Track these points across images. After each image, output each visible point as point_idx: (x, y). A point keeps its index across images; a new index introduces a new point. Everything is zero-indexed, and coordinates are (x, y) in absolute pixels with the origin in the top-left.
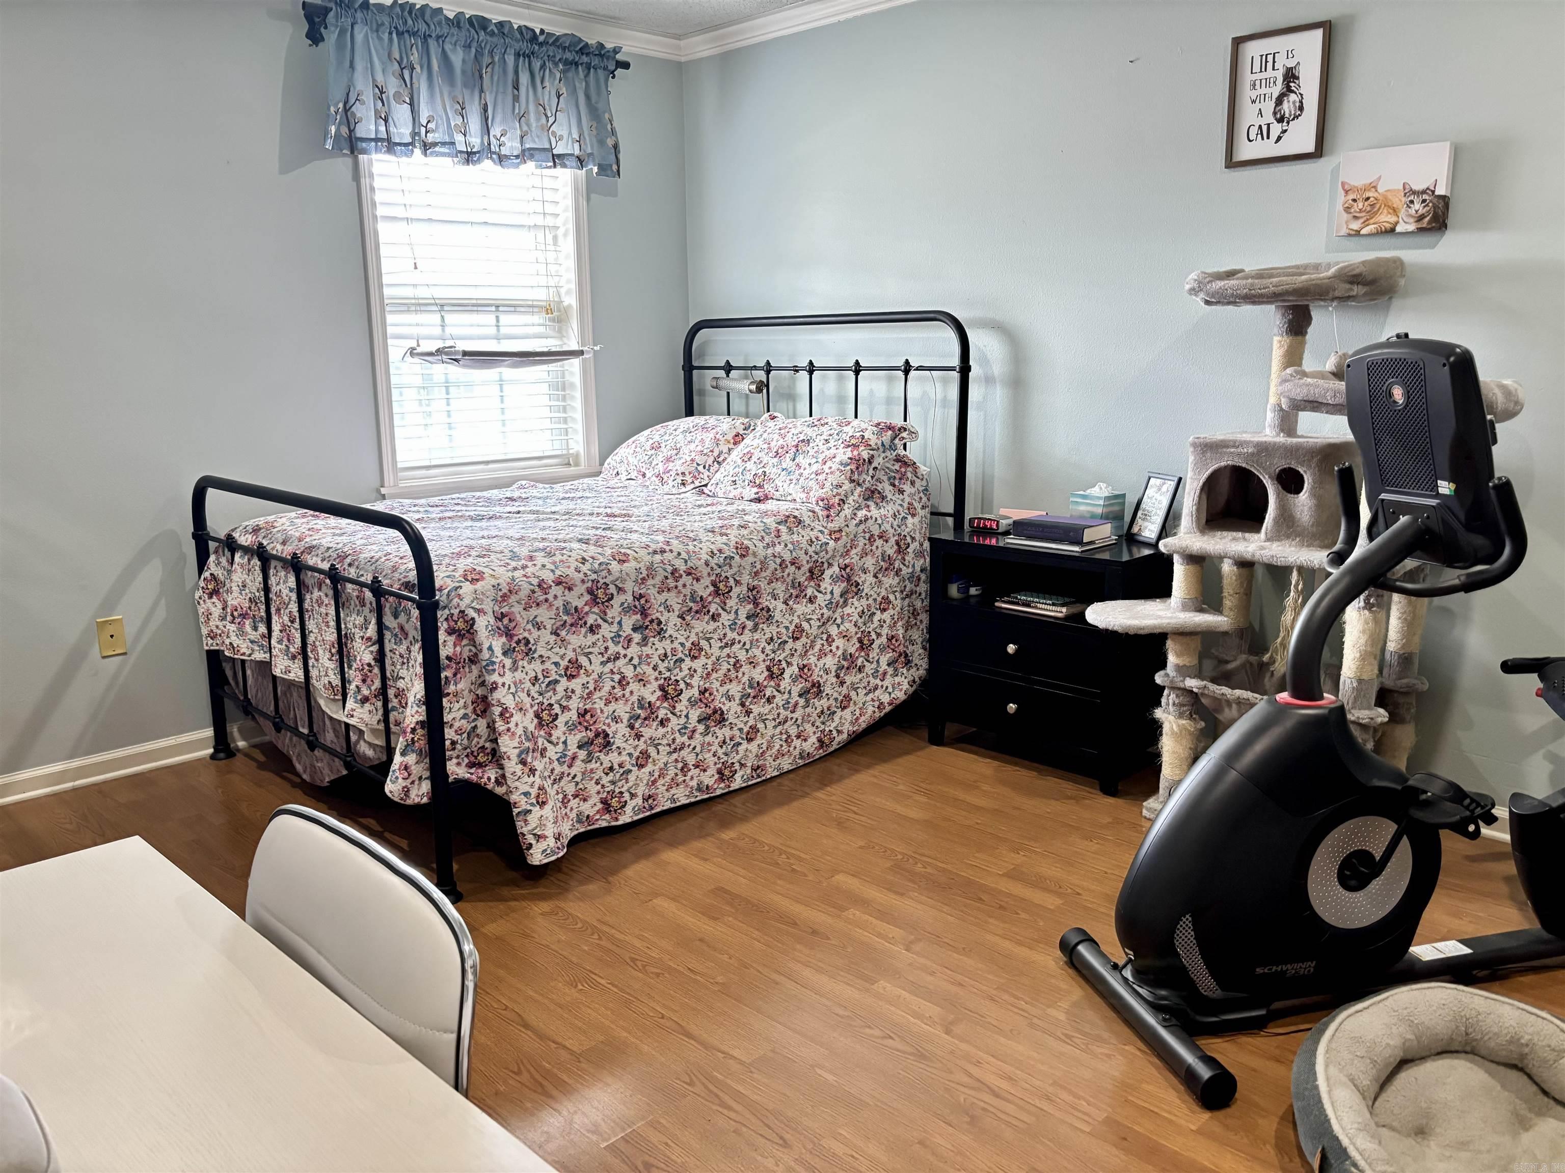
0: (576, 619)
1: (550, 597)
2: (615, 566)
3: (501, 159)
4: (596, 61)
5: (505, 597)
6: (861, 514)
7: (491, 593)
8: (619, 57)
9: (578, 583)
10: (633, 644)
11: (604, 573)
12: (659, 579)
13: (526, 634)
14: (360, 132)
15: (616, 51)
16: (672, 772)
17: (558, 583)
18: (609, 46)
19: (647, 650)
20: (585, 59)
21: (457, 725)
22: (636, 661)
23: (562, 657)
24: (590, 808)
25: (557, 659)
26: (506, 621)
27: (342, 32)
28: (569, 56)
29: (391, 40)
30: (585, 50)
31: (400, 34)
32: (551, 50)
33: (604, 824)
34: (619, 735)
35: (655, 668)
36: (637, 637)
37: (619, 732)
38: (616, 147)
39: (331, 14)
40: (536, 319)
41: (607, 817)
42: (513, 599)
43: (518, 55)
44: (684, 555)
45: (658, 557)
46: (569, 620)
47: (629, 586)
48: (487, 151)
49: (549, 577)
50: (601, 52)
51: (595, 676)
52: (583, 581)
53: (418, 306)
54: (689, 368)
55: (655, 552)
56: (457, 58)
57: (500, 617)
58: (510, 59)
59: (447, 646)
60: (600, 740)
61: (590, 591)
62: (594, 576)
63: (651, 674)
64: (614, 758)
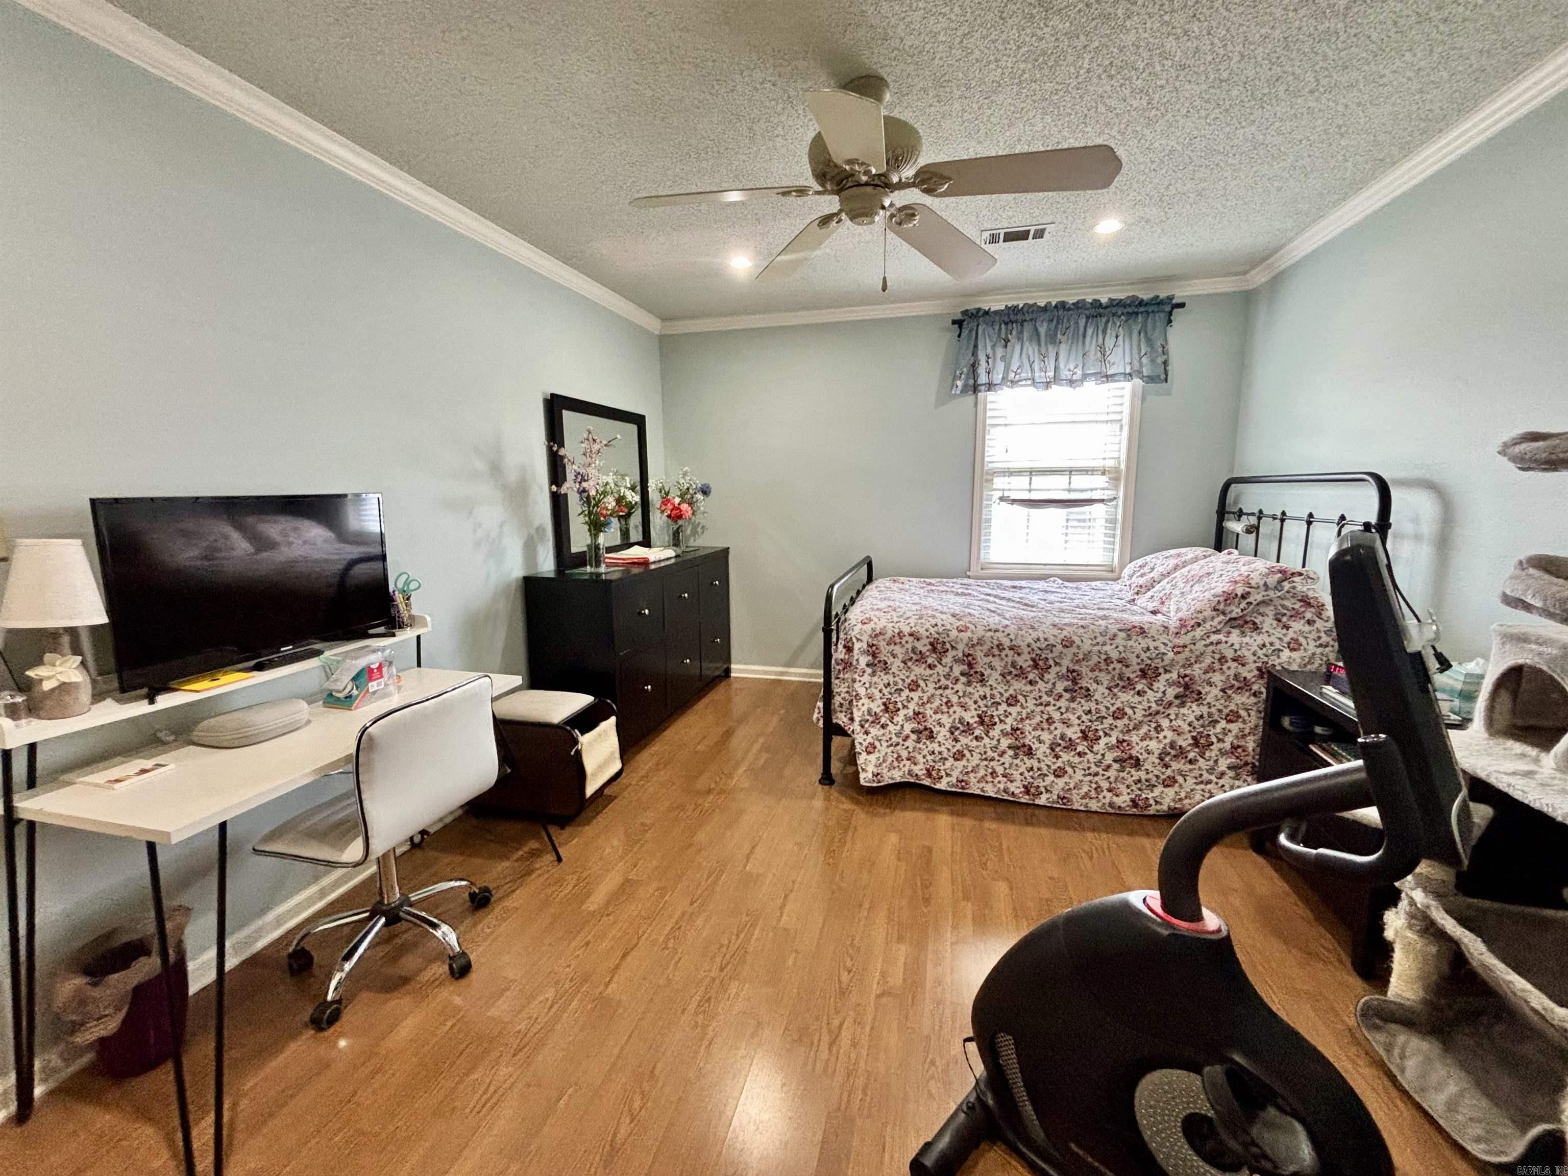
0: (921, 658)
1: (903, 642)
2: (954, 633)
3: (1071, 382)
4: (1155, 308)
5: (876, 636)
7: (870, 632)
8: (1174, 302)
9: (924, 637)
11: (945, 635)
12: (986, 648)
13: (886, 659)
14: (980, 381)
15: (1170, 298)
17: (911, 635)
18: (1162, 295)
20: (1142, 309)
23: (908, 677)
25: (904, 677)
26: (874, 648)
27: (970, 331)
28: (1130, 310)
29: (1000, 329)
30: (1142, 303)
31: (1006, 324)
32: (1114, 310)
38: (1165, 363)
39: (965, 323)
42: (881, 638)
43: (1088, 318)
44: (1012, 636)
45: (990, 634)
46: (915, 657)
47: (961, 647)
48: (1056, 379)
49: (906, 630)
50: (1157, 302)
52: (928, 637)
54: (1222, 513)
55: (990, 630)
56: (1043, 330)
57: (871, 646)
58: (1082, 322)
61: (932, 644)
62: (936, 636)
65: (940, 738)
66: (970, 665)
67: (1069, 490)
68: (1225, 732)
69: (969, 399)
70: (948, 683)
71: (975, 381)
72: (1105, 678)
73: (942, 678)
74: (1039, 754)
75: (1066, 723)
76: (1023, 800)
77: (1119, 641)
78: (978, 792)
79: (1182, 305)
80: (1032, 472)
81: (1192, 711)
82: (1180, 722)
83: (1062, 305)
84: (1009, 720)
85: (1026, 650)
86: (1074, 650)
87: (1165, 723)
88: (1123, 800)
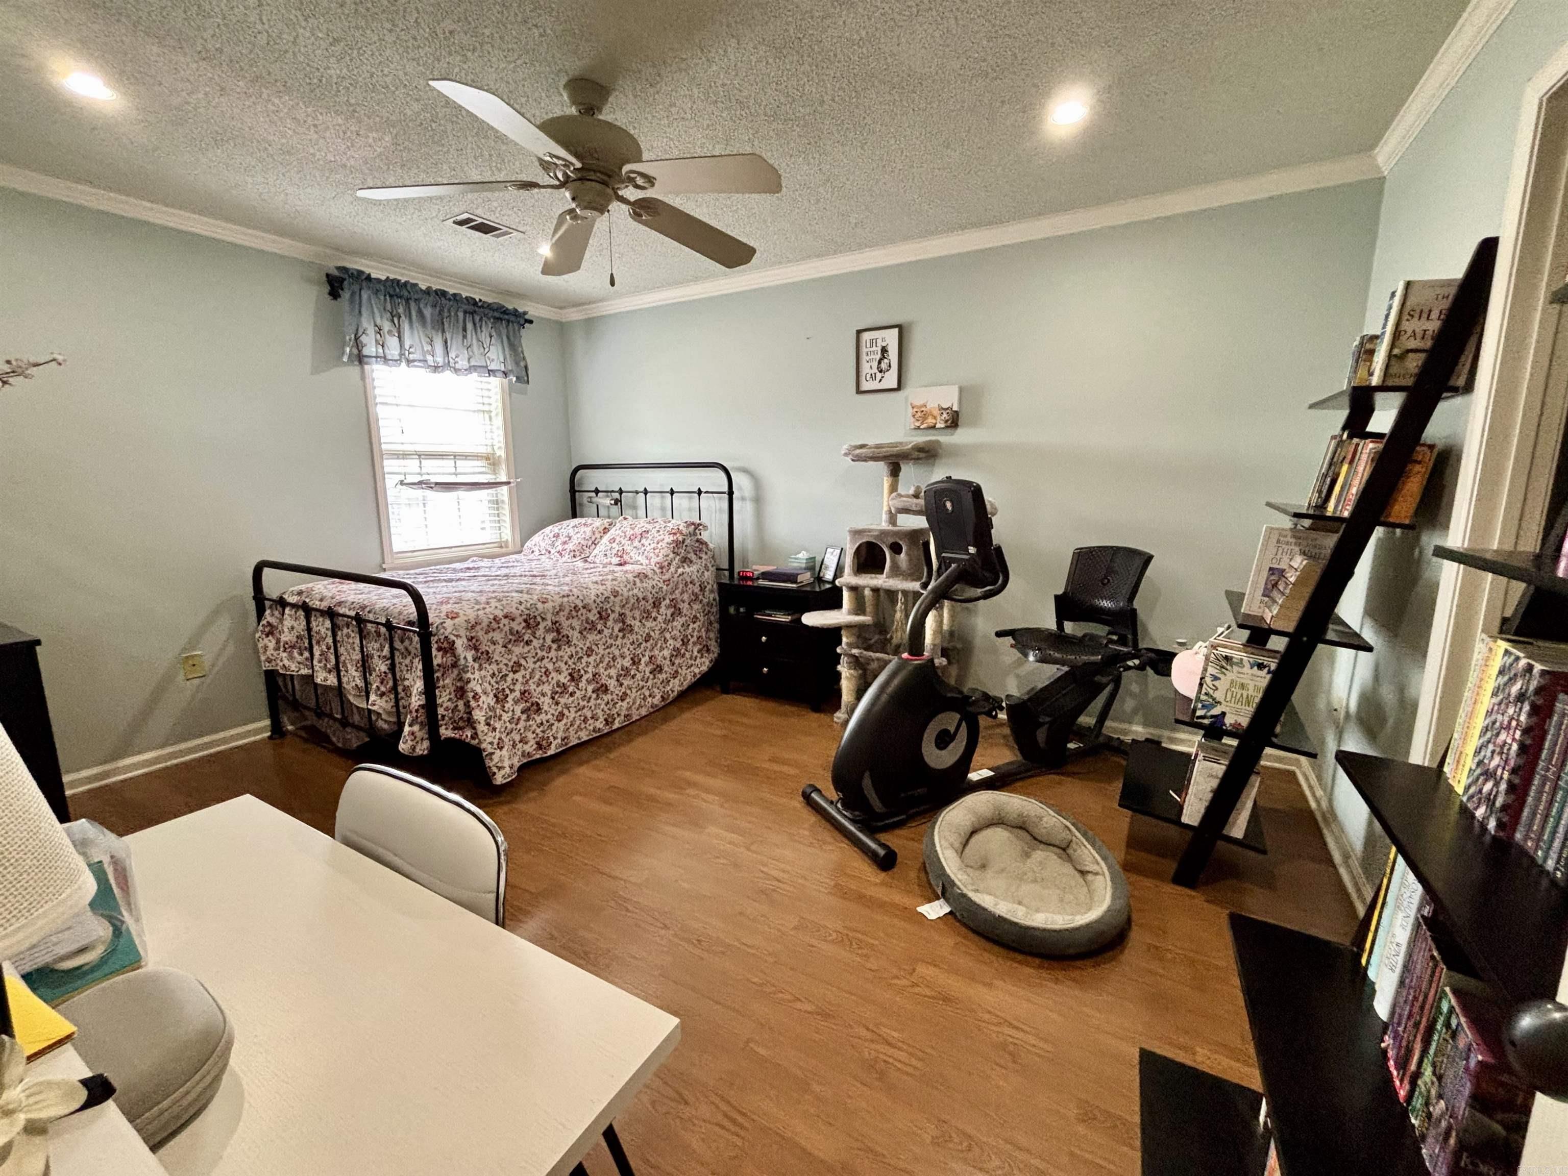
0: (517, 638)
1: (501, 625)
2: (540, 605)
3: (456, 371)
4: (512, 318)
5: (473, 627)
6: (680, 571)
7: (465, 625)
8: (527, 317)
9: (518, 615)
10: (553, 651)
11: (534, 610)
12: (566, 613)
13: (487, 648)
14: (366, 351)
15: (525, 313)
16: (578, 722)
17: (506, 617)
18: (521, 310)
19: (561, 653)
20: (506, 317)
21: (445, 705)
22: (554, 660)
23: (510, 660)
24: (530, 747)
25: (506, 662)
26: (474, 641)
27: (353, 294)
28: (497, 314)
29: (385, 299)
30: (506, 312)
31: (391, 296)
32: (487, 311)
33: (538, 756)
34: (546, 704)
35: (566, 663)
36: (554, 646)
37: (546, 702)
38: (526, 367)
39: (346, 282)
40: (479, 463)
41: (540, 752)
42: (478, 628)
43: (465, 312)
44: (581, 597)
45: (566, 599)
46: (513, 638)
47: (549, 616)
48: (447, 366)
49: (500, 614)
50: (515, 313)
51: (530, 670)
52: (521, 615)
53: (404, 456)
54: (573, 491)
55: (564, 596)
56: (428, 312)
57: (470, 639)
58: (461, 315)
59: (438, 659)
60: (535, 707)
61: (525, 621)
62: (528, 612)
63: (564, 667)
64: (543, 717)
65: (546, 707)
66: (558, 632)
67: (456, 474)
68: (694, 629)
69: (354, 370)
70: (544, 653)
71: (360, 351)
72: (637, 614)
73: (539, 651)
74: (611, 688)
75: (623, 657)
76: (606, 731)
77: (638, 584)
78: (577, 742)
79: (531, 322)
80: (420, 456)
81: (678, 623)
82: (675, 632)
83: (443, 294)
84: (590, 669)
85: (594, 606)
86: (619, 598)
87: (668, 636)
88: (657, 700)
